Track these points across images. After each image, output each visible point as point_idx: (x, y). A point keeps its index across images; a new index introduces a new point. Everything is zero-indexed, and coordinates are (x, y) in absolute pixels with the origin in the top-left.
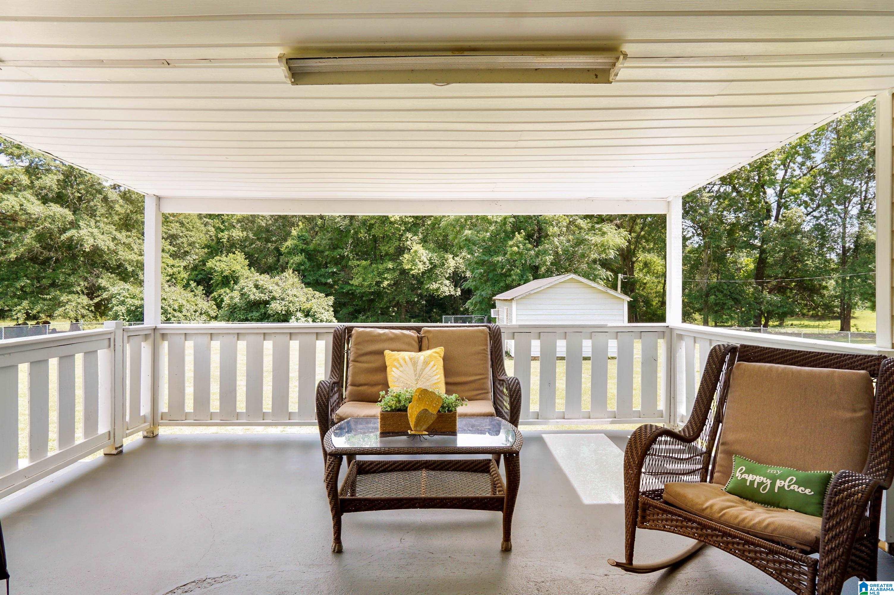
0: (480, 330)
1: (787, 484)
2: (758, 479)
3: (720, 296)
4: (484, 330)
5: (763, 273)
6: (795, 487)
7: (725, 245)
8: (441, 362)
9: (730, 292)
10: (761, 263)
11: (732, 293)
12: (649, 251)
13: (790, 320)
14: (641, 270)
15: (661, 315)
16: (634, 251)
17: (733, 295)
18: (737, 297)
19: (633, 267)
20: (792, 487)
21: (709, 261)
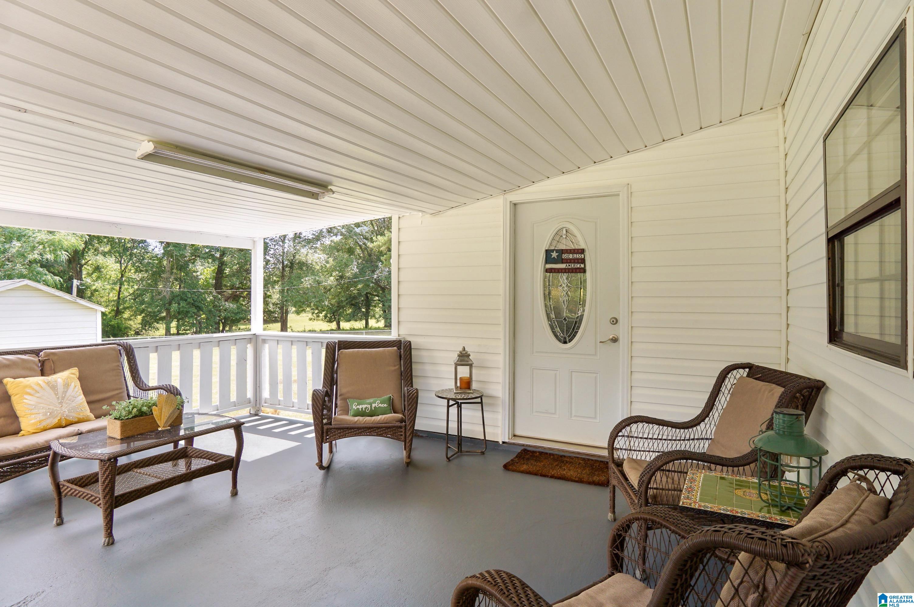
0: (111, 348)
1: (377, 405)
2: (364, 406)
3: (183, 304)
4: (114, 347)
5: (221, 283)
6: (380, 405)
7: (189, 254)
8: (78, 383)
9: (193, 300)
10: (219, 274)
11: (195, 301)
12: (104, 254)
13: (244, 325)
14: (89, 275)
15: (116, 326)
16: (83, 253)
17: (196, 303)
18: (199, 305)
19: (81, 271)
20: (379, 406)
21: (172, 269)
